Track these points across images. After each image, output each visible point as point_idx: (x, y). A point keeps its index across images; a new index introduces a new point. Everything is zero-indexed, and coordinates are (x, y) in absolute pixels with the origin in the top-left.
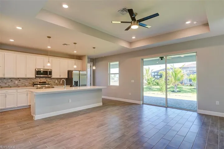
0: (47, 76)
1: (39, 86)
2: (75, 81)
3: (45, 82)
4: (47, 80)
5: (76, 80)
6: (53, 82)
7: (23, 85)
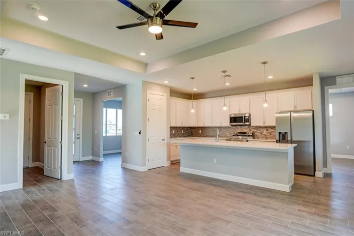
0: (243, 124)
1: (240, 137)
2: (280, 133)
3: (246, 133)
4: (250, 130)
5: (283, 131)
6: (259, 133)
7: (224, 135)
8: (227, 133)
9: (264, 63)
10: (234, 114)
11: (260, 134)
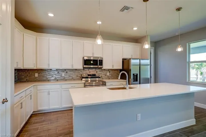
3: (95, 75)
4: (97, 72)
5: (135, 73)
7: (71, 78)
8: (73, 76)
9: (179, 9)
10: (88, 57)
11: (104, 75)
